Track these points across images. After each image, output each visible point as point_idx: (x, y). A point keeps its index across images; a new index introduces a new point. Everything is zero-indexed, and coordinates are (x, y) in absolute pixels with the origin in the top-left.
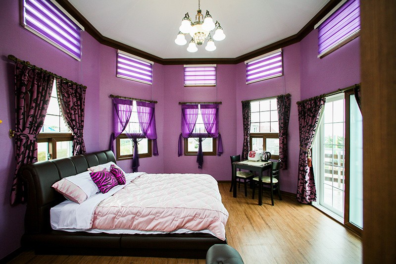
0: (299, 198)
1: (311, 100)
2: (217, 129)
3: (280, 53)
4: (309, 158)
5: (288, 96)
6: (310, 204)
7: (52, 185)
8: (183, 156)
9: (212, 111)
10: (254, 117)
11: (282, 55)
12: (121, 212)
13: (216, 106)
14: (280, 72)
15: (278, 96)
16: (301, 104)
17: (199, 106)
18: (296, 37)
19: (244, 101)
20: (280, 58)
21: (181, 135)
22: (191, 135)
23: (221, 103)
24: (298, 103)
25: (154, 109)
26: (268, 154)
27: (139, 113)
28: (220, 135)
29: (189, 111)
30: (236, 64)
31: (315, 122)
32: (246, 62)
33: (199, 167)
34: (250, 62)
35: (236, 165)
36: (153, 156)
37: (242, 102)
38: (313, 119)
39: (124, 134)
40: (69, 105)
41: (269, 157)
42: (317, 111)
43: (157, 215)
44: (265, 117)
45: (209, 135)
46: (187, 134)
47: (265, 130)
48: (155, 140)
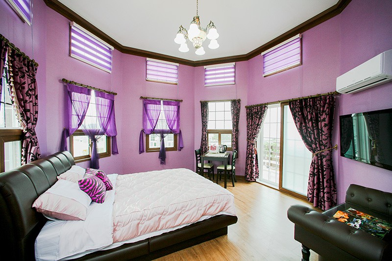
0: (248, 178)
1: (257, 106)
2: (178, 125)
3: (233, 66)
4: (255, 148)
5: (239, 101)
6: (255, 181)
7: (32, 206)
8: (145, 153)
9: (173, 108)
10: (211, 116)
11: (235, 67)
12: (145, 216)
13: (177, 103)
14: (233, 81)
15: (232, 100)
16: (249, 108)
17: (162, 102)
18: (245, 56)
19: (202, 101)
20: (233, 70)
21: (143, 131)
22: (153, 131)
23: (182, 101)
24: (247, 108)
25: (113, 101)
26: (225, 147)
27: (97, 105)
28: (180, 131)
29: (151, 107)
30: (195, 66)
31: (261, 122)
32: (205, 67)
33: (162, 163)
34: (208, 67)
35: (203, 158)
36: (112, 155)
37: (201, 102)
38: (259, 120)
39: (81, 131)
40: (24, 88)
41: (226, 149)
42: (262, 114)
43: (183, 209)
44: (220, 116)
45: (171, 131)
46: (149, 131)
47: (220, 127)
48: (114, 138)
